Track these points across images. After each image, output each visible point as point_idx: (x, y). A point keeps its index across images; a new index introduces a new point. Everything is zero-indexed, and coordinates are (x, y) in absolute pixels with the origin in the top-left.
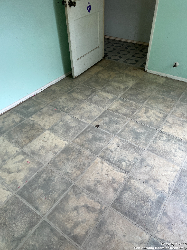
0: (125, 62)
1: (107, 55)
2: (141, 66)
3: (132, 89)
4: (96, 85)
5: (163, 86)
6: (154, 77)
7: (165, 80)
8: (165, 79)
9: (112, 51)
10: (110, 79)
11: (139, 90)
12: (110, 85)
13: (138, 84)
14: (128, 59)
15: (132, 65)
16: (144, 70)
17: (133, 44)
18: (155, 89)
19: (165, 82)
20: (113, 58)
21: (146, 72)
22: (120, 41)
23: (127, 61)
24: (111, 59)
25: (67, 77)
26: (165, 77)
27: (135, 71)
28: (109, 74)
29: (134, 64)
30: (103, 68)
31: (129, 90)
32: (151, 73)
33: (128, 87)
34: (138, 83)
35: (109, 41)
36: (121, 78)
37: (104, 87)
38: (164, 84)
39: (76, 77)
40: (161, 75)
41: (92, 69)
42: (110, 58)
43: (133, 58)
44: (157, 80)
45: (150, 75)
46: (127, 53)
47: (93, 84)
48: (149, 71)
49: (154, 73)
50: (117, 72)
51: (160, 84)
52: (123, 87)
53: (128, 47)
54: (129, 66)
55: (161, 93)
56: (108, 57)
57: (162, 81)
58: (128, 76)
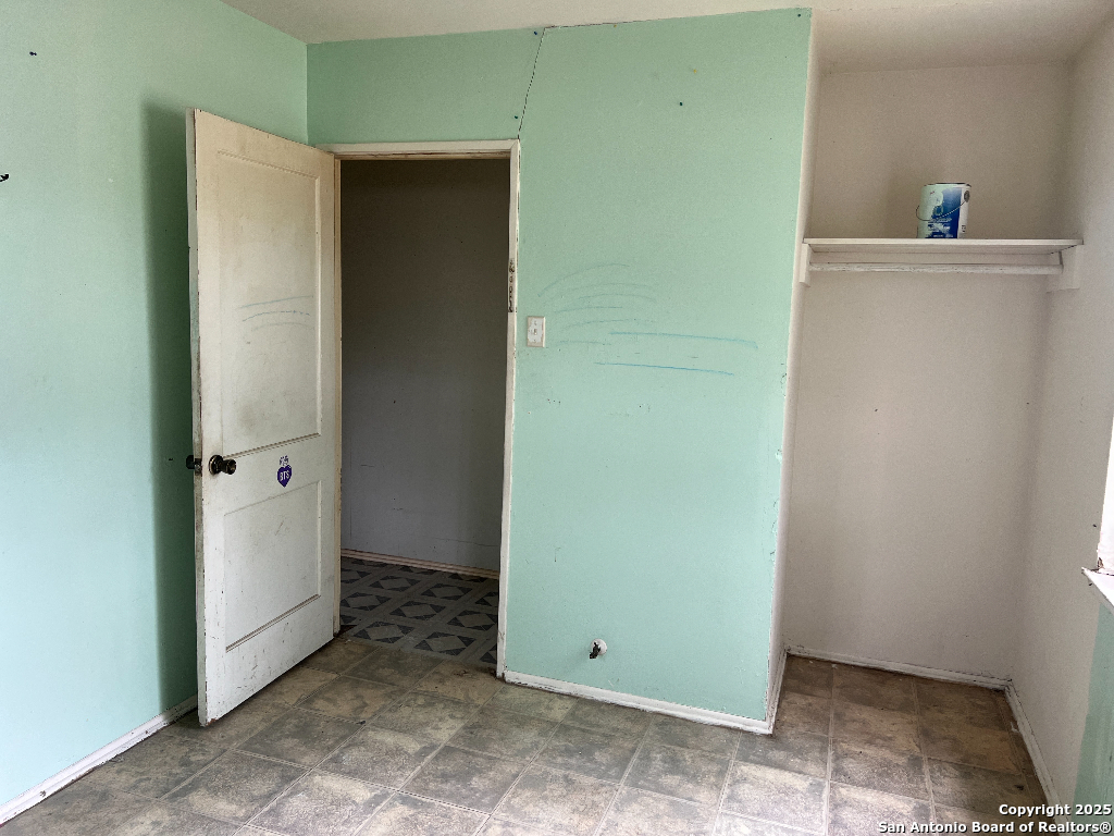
0: (423, 645)
1: (353, 623)
2: (483, 659)
3: (448, 750)
4: (302, 749)
5: (564, 729)
6: (532, 698)
7: (570, 707)
8: (569, 704)
9: (372, 607)
10: (363, 716)
11: (474, 755)
12: (363, 743)
13: (471, 729)
14: (435, 635)
15: (449, 657)
16: (493, 673)
17: (455, 576)
18: (536, 745)
19: (572, 715)
20: (374, 634)
21: (502, 679)
22: (406, 568)
23: (433, 643)
24: (367, 637)
25: (172, 723)
26: (570, 696)
27: (460, 679)
28: (358, 697)
29: (457, 652)
30: (335, 676)
31: (436, 758)
32: (519, 685)
33: (433, 747)
34: (473, 727)
35: (362, 568)
36: (406, 711)
37: (337, 752)
38: (569, 722)
39: (215, 723)
40: (556, 690)
41: (289, 682)
42: (363, 634)
43: (455, 630)
44: (543, 710)
45: (514, 693)
46: (430, 611)
47: (288, 743)
48: (511, 676)
49: (530, 684)
50: (390, 689)
51: (553, 724)
52: (412, 745)
53: (434, 591)
54: (436, 662)
55: (559, 760)
56: (356, 630)
57: (559, 711)
58: (432, 700)
